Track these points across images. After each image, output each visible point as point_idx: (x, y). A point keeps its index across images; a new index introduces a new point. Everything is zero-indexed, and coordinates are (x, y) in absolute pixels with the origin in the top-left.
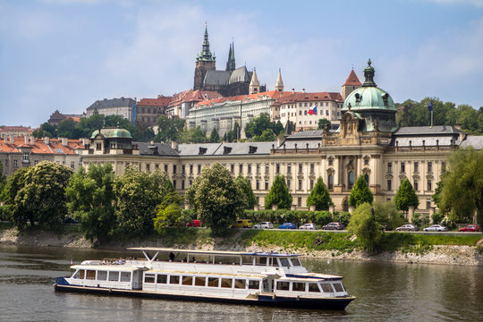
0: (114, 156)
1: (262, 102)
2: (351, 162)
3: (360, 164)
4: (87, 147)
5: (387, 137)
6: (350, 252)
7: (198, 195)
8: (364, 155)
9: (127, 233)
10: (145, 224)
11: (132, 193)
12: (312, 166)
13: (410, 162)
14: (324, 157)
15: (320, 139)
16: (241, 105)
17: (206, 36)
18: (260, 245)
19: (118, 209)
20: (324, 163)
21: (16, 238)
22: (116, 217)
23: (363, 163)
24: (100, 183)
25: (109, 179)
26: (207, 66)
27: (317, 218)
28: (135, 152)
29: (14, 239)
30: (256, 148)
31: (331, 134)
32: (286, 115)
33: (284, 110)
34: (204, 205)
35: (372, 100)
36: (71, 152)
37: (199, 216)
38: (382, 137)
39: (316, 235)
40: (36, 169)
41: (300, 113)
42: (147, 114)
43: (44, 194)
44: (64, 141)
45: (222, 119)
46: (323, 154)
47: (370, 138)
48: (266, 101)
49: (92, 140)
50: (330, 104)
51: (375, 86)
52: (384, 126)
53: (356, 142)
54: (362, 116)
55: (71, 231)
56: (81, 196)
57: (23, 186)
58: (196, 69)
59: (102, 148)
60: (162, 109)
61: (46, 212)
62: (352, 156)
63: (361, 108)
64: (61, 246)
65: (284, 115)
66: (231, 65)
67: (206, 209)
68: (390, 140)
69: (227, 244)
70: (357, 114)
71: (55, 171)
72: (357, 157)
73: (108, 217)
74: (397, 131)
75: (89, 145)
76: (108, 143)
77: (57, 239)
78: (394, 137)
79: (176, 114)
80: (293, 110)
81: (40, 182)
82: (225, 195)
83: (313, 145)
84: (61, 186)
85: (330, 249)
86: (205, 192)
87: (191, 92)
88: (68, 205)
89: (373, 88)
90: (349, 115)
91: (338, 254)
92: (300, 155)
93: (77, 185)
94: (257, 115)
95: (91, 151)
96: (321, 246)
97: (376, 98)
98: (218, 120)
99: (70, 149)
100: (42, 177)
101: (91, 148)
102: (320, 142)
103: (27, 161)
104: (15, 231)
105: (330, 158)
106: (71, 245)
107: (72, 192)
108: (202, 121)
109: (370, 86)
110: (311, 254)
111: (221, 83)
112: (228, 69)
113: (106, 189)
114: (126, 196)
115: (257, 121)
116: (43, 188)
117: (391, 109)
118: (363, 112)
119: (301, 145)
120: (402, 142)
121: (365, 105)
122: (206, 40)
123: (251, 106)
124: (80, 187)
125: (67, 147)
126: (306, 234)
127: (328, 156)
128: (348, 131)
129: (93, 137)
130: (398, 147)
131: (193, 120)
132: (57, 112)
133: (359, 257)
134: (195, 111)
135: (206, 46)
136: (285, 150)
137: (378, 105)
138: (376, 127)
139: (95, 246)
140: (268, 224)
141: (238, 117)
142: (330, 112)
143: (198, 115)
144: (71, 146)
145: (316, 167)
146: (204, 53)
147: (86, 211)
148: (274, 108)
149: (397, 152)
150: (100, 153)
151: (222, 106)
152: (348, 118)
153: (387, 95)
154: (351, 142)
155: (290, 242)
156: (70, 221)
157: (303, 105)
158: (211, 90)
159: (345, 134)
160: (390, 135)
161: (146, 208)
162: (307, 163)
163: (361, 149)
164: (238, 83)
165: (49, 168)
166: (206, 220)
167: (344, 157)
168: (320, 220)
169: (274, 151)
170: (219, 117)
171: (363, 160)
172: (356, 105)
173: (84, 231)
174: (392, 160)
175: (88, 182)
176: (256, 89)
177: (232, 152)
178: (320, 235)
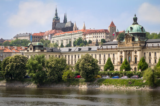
0: (37, 52)
1: (79, 33)
2: (129, 53)
3: (133, 54)
4: (26, 49)
5: (143, 43)
6: (144, 87)
7: (80, 66)
8: (135, 50)
9: (51, 81)
10: (58, 78)
11: (53, 66)
12: (114, 55)
13: (153, 52)
14: (119, 51)
15: (117, 44)
16: (71, 35)
17: (56, 11)
18: (106, 85)
19: (47, 72)
20: (119, 53)
21: (5, 84)
22: (46, 75)
23: (134, 53)
24: (39, 62)
25: (43, 60)
26: (57, 21)
27: (127, 74)
28: (45, 51)
29: (5, 85)
30: (91, 48)
31: (121, 42)
32: (88, 38)
33: (87, 36)
34: (83, 70)
35: (137, 29)
36: (18, 51)
37: (81, 74)
38: (142, 43)
39: (129, 80)
40: (13, 57)
41: (94, 37)
42: (36, 39)
43: (17, 67)
44: (16, 47)
45: (64, 40)
46: (118, 50)
47: (137, 44)
48: (81, 33)
49: (28, 47)
50: (104, 33)
51: (138, 24)
52: (142, 39)
53: (131, 45)
54: (133, 35)
55: (27, 81)
56: (32, 67)
57: (8, 64)
58: (53, 22)
59: (32, 49)
60: (41, 37)
61: (17, 74)
62: (130, 50)
63: (133, 32)
64: (24, 87)
65: (87, 38)
66: (65, 21)
67: (84, 71)
68: (144, 44)
69: (92, 85)
70: (131, 35)
71: (21, 58)
72: (132, 51)
73: (43, 75)
74: (147, 41)
75: (27, 48)
76: (34, 47)
77: (22, 84)
78: (146, 43)
79: (47, 38)
80: (91, 36)
81: (15, 62)
82: (91, 66)
83: (114, 47)
84: (23, 63)
85: (135, 86)
86: (83, 64)
87: (52, 31)
88: (27, 71)
89: (137, 25)
90: (128, 35)
91: (139, 88)
92: (109, 50)
93: (31, 63)
94: (77, 38)
95: (28, 51)
96: (131, 85)
97: (139, 29)
98: (63, 40)
99: (18, 50)
100: (16, 60)
101: (28, 49)
102: (117, 45)
103: (2, 55)
104: (5, 81)
105: (121, 51)
106: (28, 86)
107: (29, 66)
108: (57, 41)
109: (136, 24)
110: (127, 88)
111: (62, 27)
112: (64, 22)
113: (42, 64)
114: (51, 67)
115: (78, 40)
116: (16, 65)
117: (144, 32)
118: (133, 34)
119: (109, 47)
120: (149, 45)
121: (134, 31)
122: (56, 12)
123: (75, 35)
124: (32, 64)
125: (17, 50)
126: (124, 80)
127: (120, 51)
128: (128, 41)
129: (29, 45)
130: (148, 47)
131: (53, 41)
132: (2, 39)
133: (148, 89)
134: (54, 37)
135: (56, 14)
136: (103, 49)
137: (139, 31)
138: (139, 39)
139: (38, 87)
140: (108, 77)
141: (70, 39)
142: (104, 36)
143: (55, 38)
144: (18, 49)
145: (115, 55)
146: (56, 17)
147: (34, 73)
148: (84, 36)
149: (147, 49)
150: (32, 51)
151: (64, 35)
152: (128, 36)
153: (142, 27)
154: (129, 45)
155: (118, 83)
156: (27, 77)
157: (95, 34)
158: (58, 30)
159: (127, 42)
160: (144, 42)
161: (58, 71)
162: (111, 54)
163: (133, 48)
164: (68, 27)
165: (18, 57)
166: (84, 75)
167: (127, 51)
168: (128, 75)
169: (98, 49)
170: (63, 39)
171: (134, 52)
172: (131, 31)
173: (33, 81)
174: (146, 52)
175: (35, 62)
176: (76, 29)
177: (82, 50)
178: (130, 81)
